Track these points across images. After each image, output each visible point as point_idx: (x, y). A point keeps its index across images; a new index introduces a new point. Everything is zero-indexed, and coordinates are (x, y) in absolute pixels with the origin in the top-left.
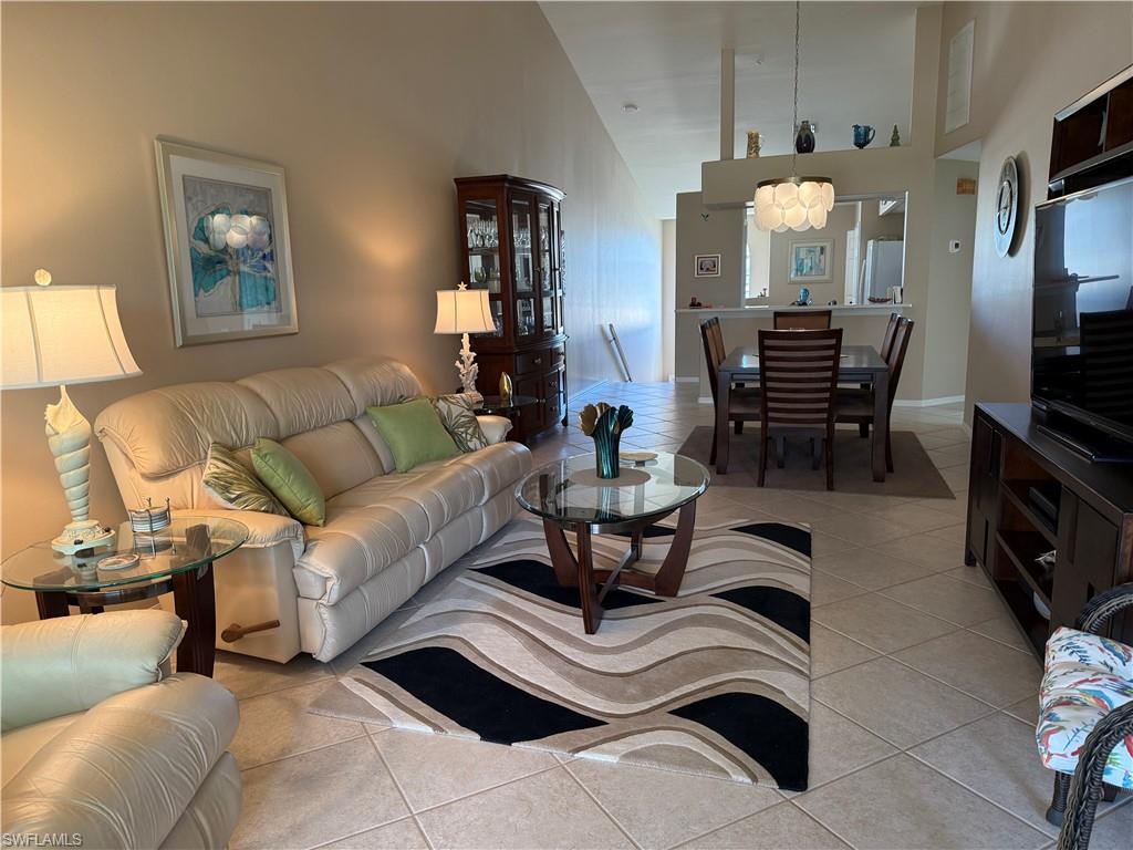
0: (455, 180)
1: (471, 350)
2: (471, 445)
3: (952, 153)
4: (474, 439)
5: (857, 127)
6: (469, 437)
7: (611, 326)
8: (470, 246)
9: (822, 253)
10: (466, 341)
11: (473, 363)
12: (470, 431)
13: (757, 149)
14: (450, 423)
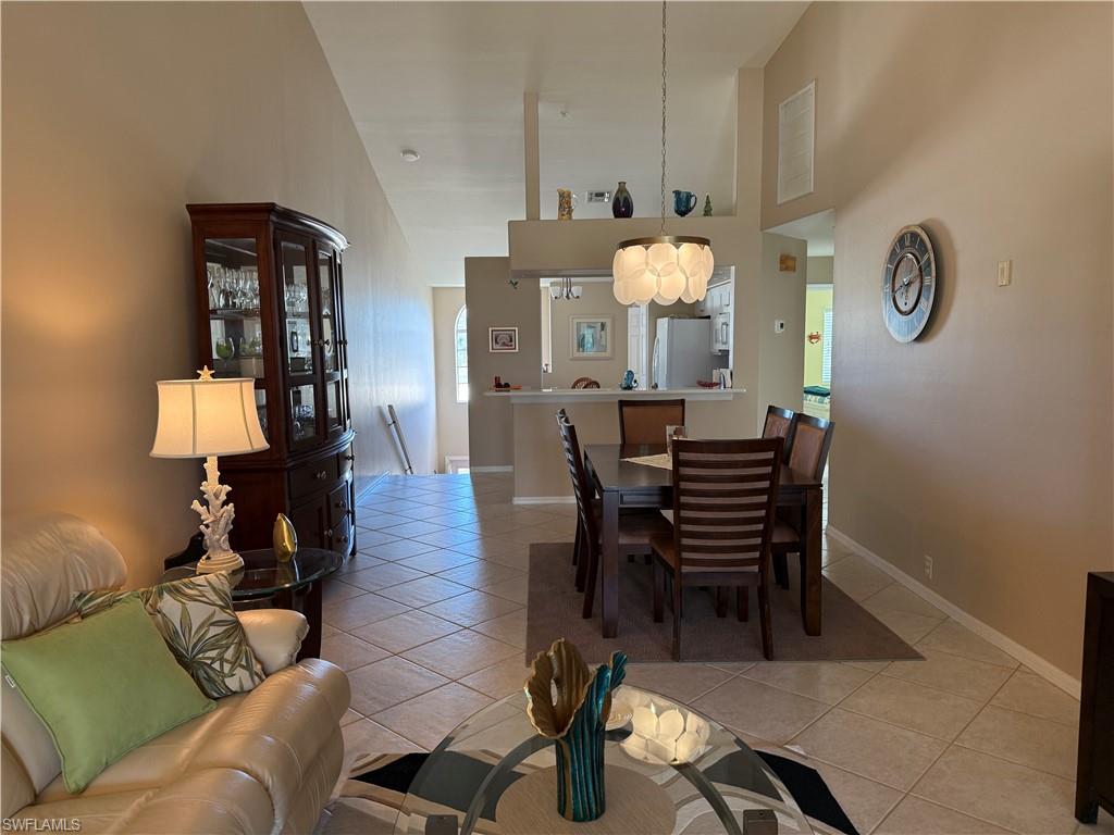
0: (188, 206)
1: (222, 481)
2: (233, 684)
3: (779, 227)
4: (239, 672)
5: (677, 193)
6: (227, 668)
7: (390, 407)
8: (211, 307)
9: (603, 329)
10: (212, 468)
11: (225, 503)
12: (229, 655)
13: (570, 212)
14: (186, 643)
